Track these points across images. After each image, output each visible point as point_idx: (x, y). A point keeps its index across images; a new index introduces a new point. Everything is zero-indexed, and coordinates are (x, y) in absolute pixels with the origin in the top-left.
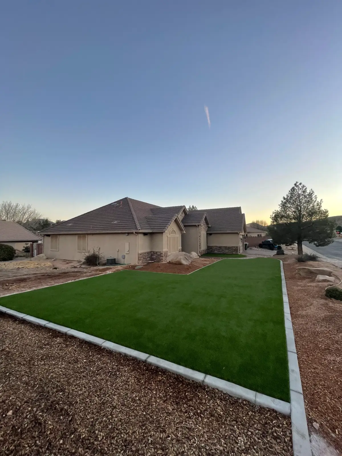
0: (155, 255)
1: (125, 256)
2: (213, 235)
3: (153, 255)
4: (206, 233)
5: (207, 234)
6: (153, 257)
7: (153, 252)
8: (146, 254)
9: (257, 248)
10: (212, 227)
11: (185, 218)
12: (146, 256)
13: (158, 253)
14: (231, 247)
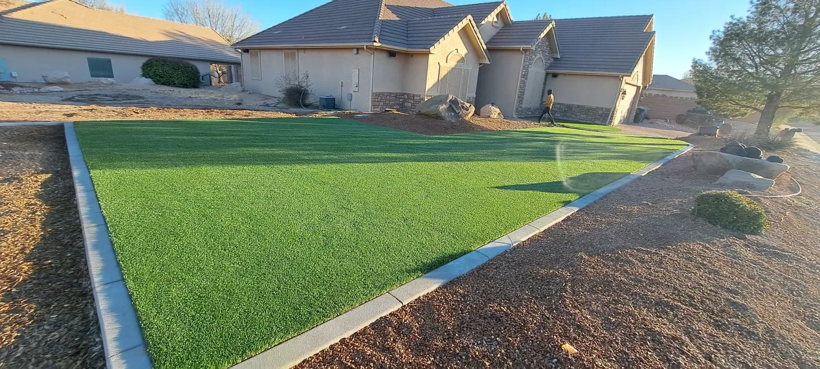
0: (410, 100)
1: (351, 94)
2: (559, 78)
3: (406, 102)
4: (544, 72)
5: (547, 74)
6: (406, 104)
7: (408, 95)
8: (390, 96)
9: (670, 123)
10: (563, 59)
11: (500, 33)
12: (390, 100)
13: (415, 98)
14: (594, 109)
